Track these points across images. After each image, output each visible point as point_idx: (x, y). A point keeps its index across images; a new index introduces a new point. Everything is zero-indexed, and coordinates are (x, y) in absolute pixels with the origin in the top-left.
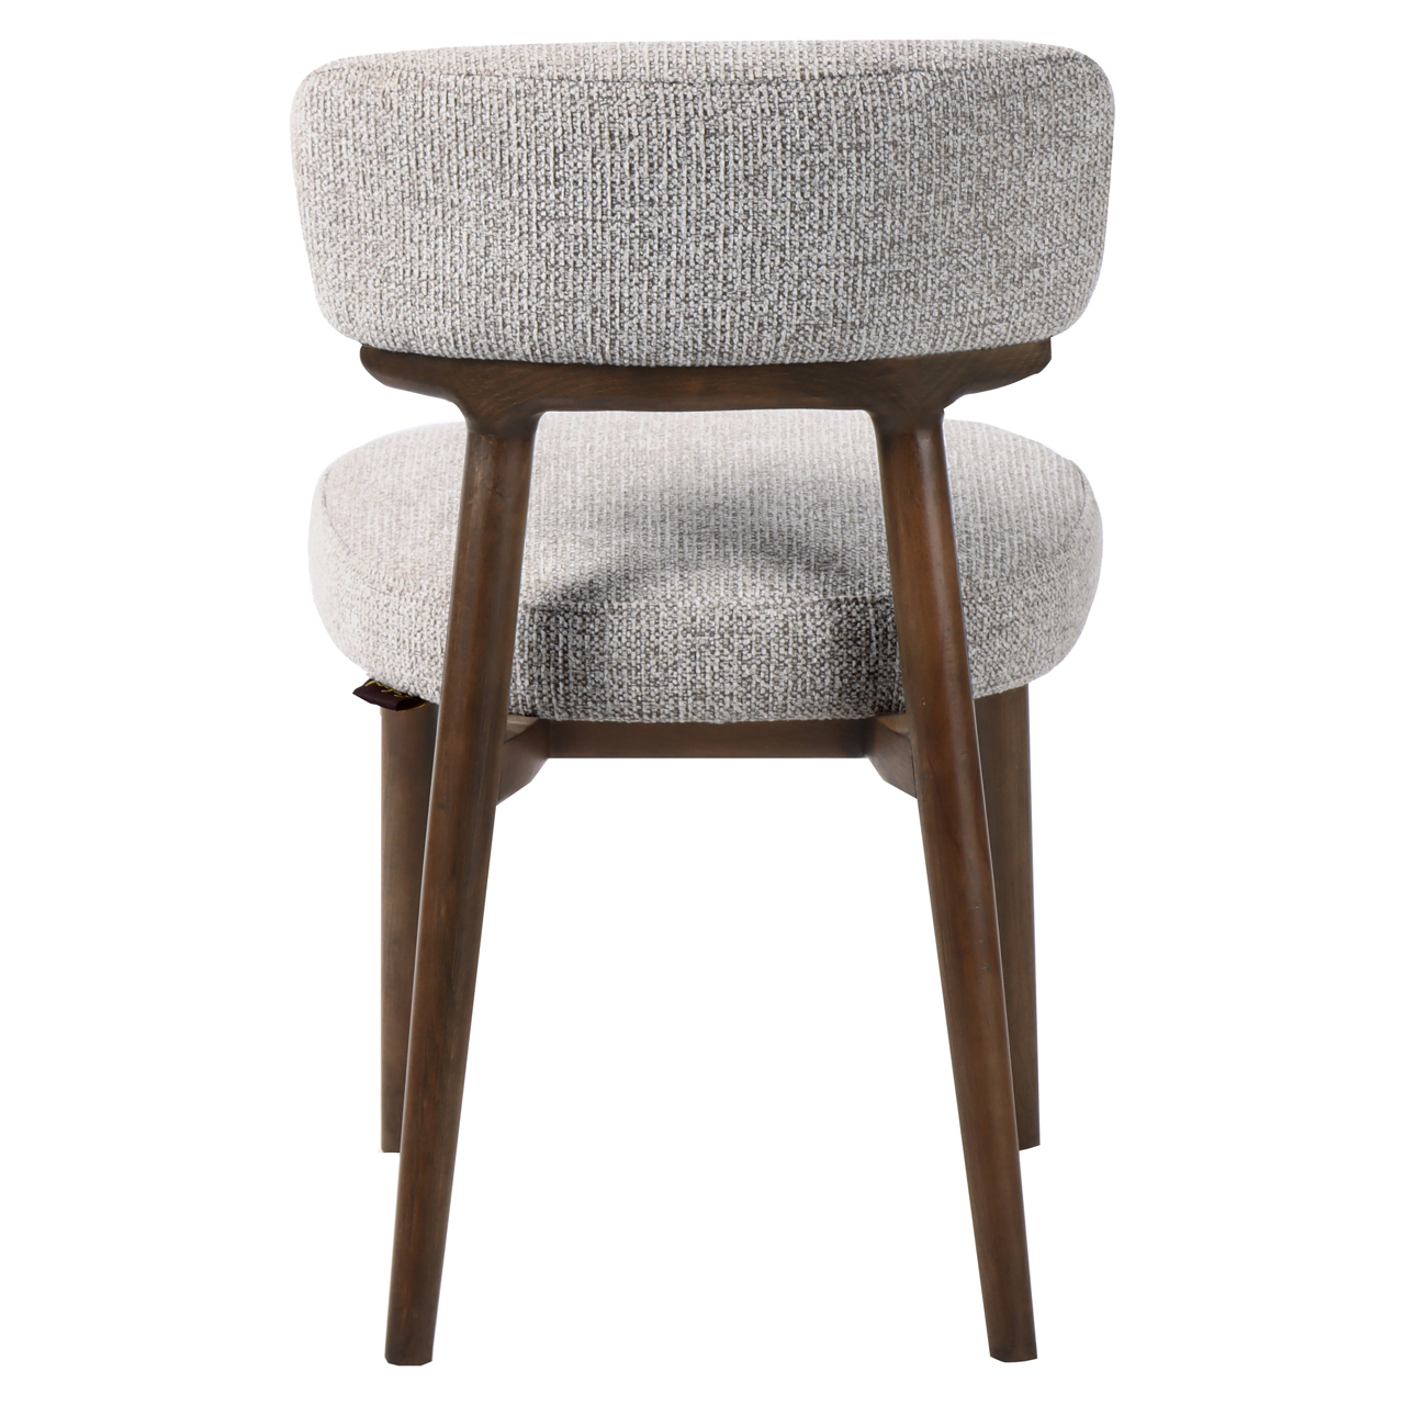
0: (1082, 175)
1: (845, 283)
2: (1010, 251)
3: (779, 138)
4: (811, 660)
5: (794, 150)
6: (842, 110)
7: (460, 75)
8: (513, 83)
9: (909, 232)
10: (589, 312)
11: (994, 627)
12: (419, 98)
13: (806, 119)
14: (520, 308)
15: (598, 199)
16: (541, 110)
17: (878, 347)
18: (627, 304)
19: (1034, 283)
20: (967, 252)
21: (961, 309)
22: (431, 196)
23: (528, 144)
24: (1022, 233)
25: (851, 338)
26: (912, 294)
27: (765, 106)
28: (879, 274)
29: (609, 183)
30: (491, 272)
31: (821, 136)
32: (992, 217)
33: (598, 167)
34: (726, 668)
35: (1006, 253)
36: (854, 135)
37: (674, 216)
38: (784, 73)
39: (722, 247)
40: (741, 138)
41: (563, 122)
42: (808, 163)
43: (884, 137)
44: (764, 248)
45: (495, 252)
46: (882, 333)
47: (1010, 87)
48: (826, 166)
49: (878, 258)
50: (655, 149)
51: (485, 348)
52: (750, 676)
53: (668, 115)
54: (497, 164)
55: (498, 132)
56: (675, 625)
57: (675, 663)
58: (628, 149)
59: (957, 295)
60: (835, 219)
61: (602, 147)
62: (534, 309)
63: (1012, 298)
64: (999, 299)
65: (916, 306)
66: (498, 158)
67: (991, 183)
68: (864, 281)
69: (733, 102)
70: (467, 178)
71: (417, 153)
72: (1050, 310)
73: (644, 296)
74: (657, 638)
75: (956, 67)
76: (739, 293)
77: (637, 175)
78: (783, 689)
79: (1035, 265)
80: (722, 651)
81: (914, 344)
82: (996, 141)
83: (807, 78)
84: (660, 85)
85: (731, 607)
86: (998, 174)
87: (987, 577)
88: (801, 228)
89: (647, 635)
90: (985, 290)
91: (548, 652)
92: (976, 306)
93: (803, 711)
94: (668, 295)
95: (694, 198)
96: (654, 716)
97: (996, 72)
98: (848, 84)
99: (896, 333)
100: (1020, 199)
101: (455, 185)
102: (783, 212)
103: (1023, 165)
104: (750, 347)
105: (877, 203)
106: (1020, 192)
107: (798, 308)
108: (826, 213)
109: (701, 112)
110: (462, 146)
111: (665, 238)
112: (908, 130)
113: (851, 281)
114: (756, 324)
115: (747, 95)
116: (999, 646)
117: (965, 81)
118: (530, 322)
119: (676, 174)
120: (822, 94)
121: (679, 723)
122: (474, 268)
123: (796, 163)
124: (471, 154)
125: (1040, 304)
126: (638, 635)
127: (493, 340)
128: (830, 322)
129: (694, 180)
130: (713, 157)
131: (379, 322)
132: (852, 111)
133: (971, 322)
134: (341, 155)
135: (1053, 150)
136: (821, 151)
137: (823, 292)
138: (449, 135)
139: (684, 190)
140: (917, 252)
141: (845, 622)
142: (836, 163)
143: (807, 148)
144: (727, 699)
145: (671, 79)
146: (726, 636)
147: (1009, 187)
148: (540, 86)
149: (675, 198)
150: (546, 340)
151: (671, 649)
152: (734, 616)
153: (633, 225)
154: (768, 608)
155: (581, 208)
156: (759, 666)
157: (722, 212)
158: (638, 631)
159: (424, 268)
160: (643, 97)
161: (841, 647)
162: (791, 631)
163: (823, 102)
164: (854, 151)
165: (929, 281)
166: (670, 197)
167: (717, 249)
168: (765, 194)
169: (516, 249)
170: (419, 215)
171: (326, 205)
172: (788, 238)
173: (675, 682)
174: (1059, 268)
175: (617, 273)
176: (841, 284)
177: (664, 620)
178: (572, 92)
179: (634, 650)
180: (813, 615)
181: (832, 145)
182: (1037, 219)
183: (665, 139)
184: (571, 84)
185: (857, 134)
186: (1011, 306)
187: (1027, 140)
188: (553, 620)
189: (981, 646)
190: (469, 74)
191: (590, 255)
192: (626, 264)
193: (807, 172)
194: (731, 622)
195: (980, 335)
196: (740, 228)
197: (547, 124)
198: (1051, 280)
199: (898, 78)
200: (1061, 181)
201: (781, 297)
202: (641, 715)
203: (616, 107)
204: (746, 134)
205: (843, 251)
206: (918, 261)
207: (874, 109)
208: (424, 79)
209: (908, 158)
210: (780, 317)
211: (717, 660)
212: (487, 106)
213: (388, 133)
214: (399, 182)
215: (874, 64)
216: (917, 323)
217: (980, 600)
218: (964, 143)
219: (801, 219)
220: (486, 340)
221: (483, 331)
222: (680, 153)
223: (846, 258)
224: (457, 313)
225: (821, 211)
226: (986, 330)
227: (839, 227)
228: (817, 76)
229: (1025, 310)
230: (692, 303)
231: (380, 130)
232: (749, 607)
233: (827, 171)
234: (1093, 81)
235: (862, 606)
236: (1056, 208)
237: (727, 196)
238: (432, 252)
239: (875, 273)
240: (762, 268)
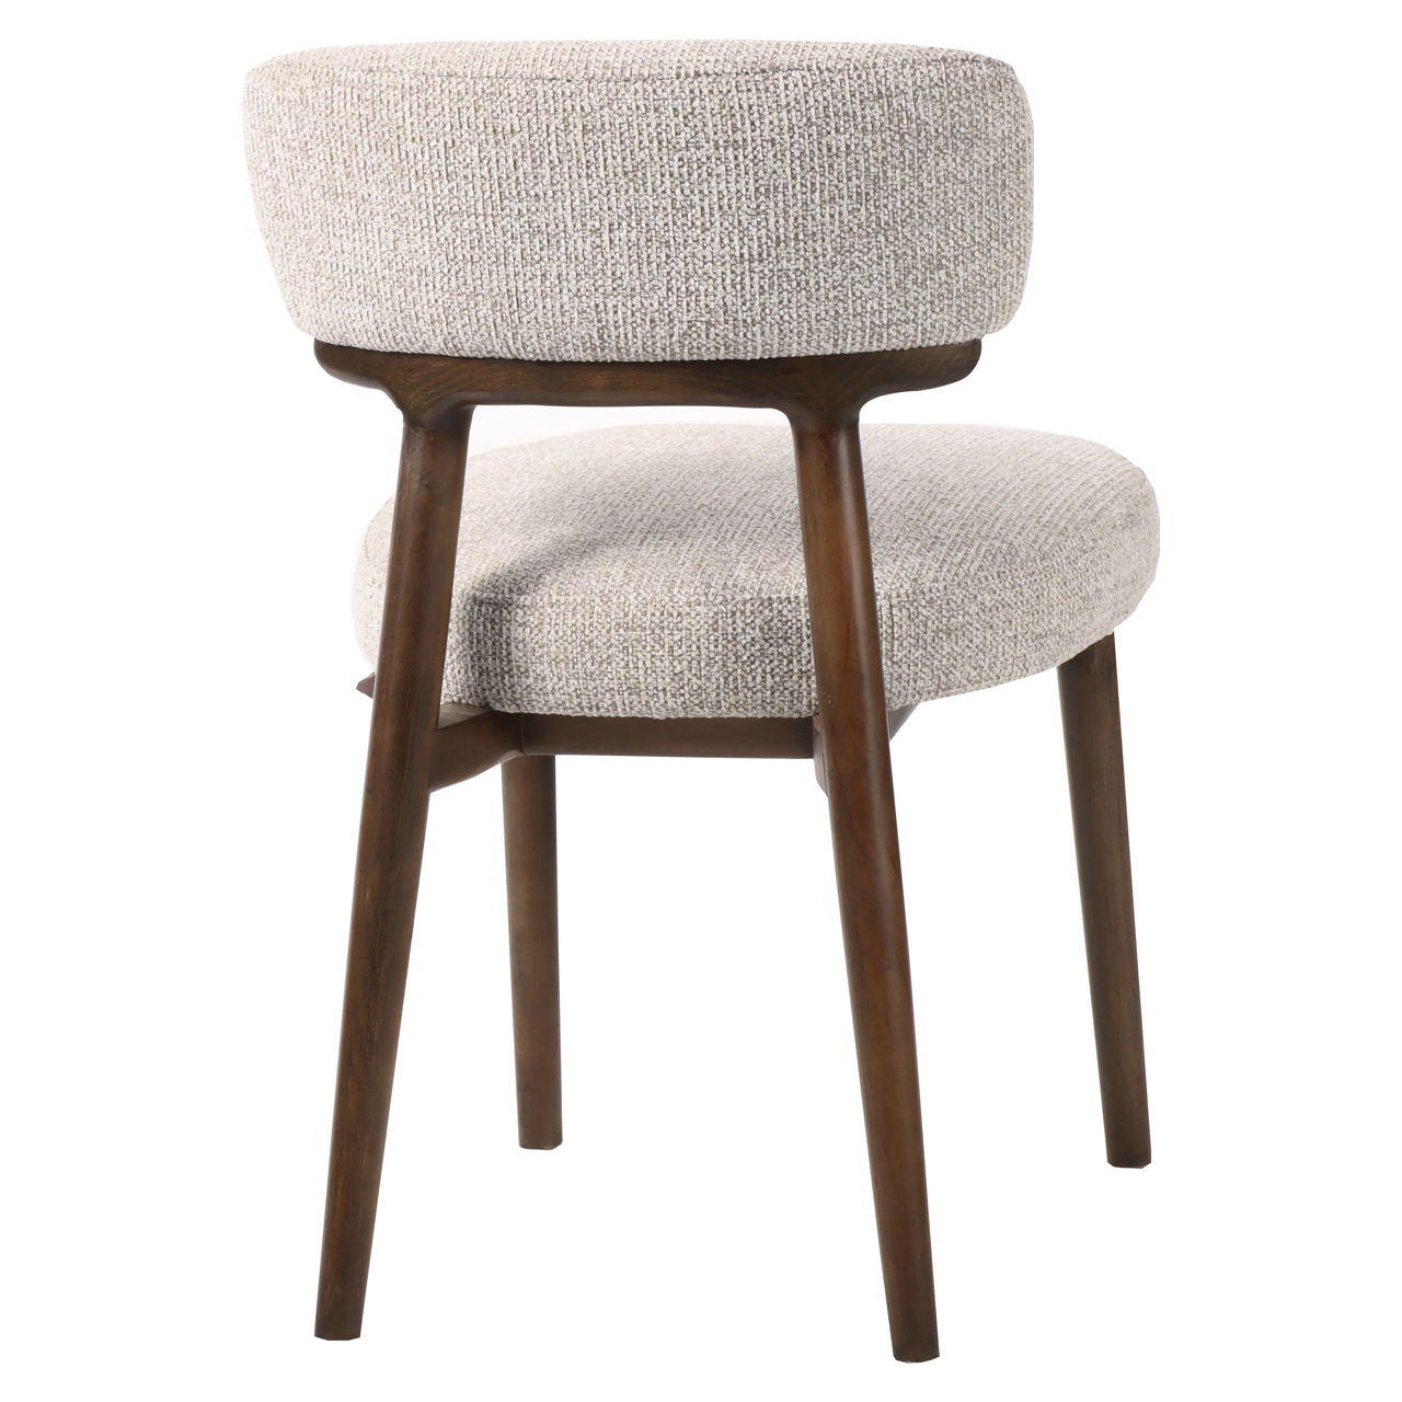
0: (987, 177)
1: (732, 280)
2: (910, 252)
3: (655, 134)
4: (741, 657)
5: (670, 146)
6: (717, 107)
7: (363, 71)
8: (407, 79)
9: (795, 231)
10: (489, 306)
11: (941, 630)
12: (329, 94)
13: (681, 116)
14: (429, 301)
15: (487, 194)
16: (431, 106)
17: (776, 346)
18: (523, 298)
19: (940, 286)
20: (861, 252)
21: (859, 310)
22: (346, 190)
23: (421, 139)
24: (921, 234)
25: (745, 335)
26: (804, 292)
27: (640, 103)
28: (766, 272)
29: (496, 178)
30: (400, 266)
31: (697, 133)
32: (886, 218)
33: (485, 162)
34: (658, 663)
35: (905, 253)
36: (730, 132)
37: (560, 211)
38: (660, 71)
39: (608, 242)
40: (618, 134)
41: (451, 117)
42: (685, 160)
43: (761, 136)
44: (650, 244)
45: (403, 246)
46: (776, 331)
47: (897, 87)
48: (703, 163)
49: (764, 256)
50: (537, 144)
51: (406, 341)
52: (682, 672)
53: (547, 111)
54: (397, 160)
55: (395, 127)
56: (609, 620)
57: (609, 657)
58: (511, 145)
59: (854, 294)
60: (717, 216)
61: (487, 143)
62: (440, 303)
63: (916, 299)
64: (902, 300)
65: (810, 304)
66: (396, 153)
67: (882, 184)
68: (752, 279)
69: (609, 99)
70: (373, 173)
71: (331, 148)
72: (963, 312)
73: (538, 291)
74: (591, 632)
75: (838, 67)
76: (629, 289)
77: (521, 170)
78: (715, 686)
79: (940, 267)
80: (653, 647)
81: (814, 344)
82: (883, 141)
83: (683, 75)
84: (540, 81)
85: (663, 603)
86: (890, 174)
87: (936, 580)
88: (683, 224)
89: (582, 628)
90: (885, 290)
91: (494, 644)
92: (876, 307)
93: (737, 708)
94: (561, 291)
95: (577, 194)
96: (594, 709)
97: (882, 72)
98: (724, 82)
99: (791, 331)
100: (916, 200)
101: (364, 181)
102: (664, 209)
103: (916, 166)
104: (645, 343)
105: (759, 201)
106: (916, 193)
107: (688, 304)
108: (707, 210)
109: (578, 108)
110: (366, 140)
111: (553, 233)
112: (786, 128)
113: (739, 279)
114: (648, 319)
115: (623, 92)
116: (948, 649)
117: (847, 81)
118: (438, 316)
119: (557, 170)
120: (697, 92)
121: (619, 718)
122: (386, 262)
123: (673, 160)
124: (374, 149)
125: (950, 306)
126: (574, 629)
127: (411, 333)
128: (722, 319)
129: (575, 176)
130: (592, 153)
131: (318, 315)
132: (728, 108)
133: (872, 322)
134: (274, 150)
135: (950, 152)
136: (698, 148)
137: (711, 289)
138: (354, 131)
139: (566, 185)
140: (806, 251)
141: (775, 621)
142: (713, 160)
143: (684, 145)
144: (661, 694)
145: (551, 76)
146: (657, 631)
147: (903, 188)
148: (431, 82)
149: (559, 194)
150: (455, 334)
151: (604, 644)
152: (665, 612)
153: (522, 220)
154: (700, 604)
155: (473, 203)
156: (690, 662)
157: (605, 208)
158: (573, 625)
159: (346, 263)
160: (524, 94)
161: (771, 645)
162: (720, 629)
163: (698, 99)
164: (731, 149)
165: (822, 281)
166: (554, 193)
167: (604, 245)
168: (646, 191)
169: (420, 243)
170: (338, 210)
171: (268, 200)
172: (671, 234)
173: (609, 676)
174: (969, 270)
175: (511, 268)
176: (728, 281)
177: (598, 613)
178: (460, 88)
179: (570, 644)
180: (743, 612)
181: (708, 142)
182: (938, 221)
183: (545, 135)
184: (459, 80)
185: (733, 132)
186: (916, 307)
187: (919, 141)
188: (497, 612)
189: (925, 649)
190: (371, 70)
191: (485, 249)
192: (519, 258)
193: (685, 169)
194: (662, 618)
195: (885, 335)
196: (624, 224)
197: (437, 120)
198: (961, 282)
199: (776, 76)
200: (963, 182)
201: (670, 293)
202: (582, 709)
203: (498, 103)
204: (622, 130)
205: (727, 248)
206: (807, 259)
207: (750, 107)
208: (334, 75)
209: (788, 157)
210: (670, 313)
211: (649, 656)
212: (385, 102)
213: (307, 129)
214: (319, 177)
215: (753, 62)
216: (813, 322)
217: (923, 603)
218: (849, 142)
219: (683, 216)
220: (404, 333)
221: (400, 324)
222: (561, 149)
223: (732, 256)
224: (377, 306)
225: (702, 209)
226: (891, 331)
227: (721, 224)
228: (692, 74)
229: (933, 312)
230: (584, 298)
231: (300, 126)
232: (681, 604)
233: (705, 168)
234: (995, 83)
235: (794, 605)
236: (959, 209)
237: (609, 193)
238: (351, 246)
239: (762, 271)
240: (649, 264)
